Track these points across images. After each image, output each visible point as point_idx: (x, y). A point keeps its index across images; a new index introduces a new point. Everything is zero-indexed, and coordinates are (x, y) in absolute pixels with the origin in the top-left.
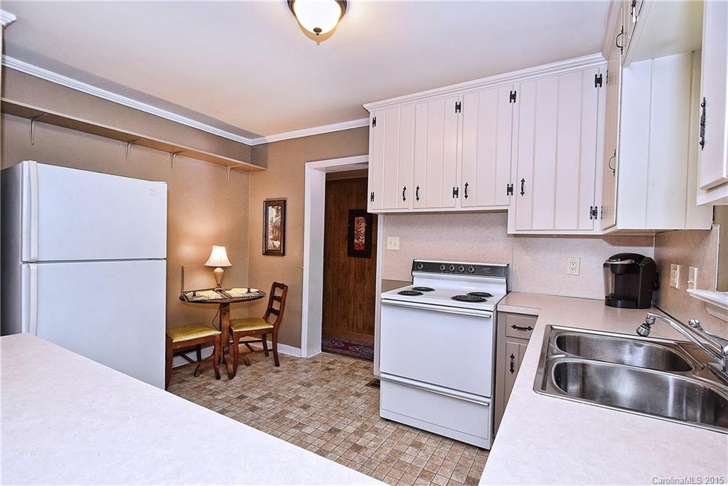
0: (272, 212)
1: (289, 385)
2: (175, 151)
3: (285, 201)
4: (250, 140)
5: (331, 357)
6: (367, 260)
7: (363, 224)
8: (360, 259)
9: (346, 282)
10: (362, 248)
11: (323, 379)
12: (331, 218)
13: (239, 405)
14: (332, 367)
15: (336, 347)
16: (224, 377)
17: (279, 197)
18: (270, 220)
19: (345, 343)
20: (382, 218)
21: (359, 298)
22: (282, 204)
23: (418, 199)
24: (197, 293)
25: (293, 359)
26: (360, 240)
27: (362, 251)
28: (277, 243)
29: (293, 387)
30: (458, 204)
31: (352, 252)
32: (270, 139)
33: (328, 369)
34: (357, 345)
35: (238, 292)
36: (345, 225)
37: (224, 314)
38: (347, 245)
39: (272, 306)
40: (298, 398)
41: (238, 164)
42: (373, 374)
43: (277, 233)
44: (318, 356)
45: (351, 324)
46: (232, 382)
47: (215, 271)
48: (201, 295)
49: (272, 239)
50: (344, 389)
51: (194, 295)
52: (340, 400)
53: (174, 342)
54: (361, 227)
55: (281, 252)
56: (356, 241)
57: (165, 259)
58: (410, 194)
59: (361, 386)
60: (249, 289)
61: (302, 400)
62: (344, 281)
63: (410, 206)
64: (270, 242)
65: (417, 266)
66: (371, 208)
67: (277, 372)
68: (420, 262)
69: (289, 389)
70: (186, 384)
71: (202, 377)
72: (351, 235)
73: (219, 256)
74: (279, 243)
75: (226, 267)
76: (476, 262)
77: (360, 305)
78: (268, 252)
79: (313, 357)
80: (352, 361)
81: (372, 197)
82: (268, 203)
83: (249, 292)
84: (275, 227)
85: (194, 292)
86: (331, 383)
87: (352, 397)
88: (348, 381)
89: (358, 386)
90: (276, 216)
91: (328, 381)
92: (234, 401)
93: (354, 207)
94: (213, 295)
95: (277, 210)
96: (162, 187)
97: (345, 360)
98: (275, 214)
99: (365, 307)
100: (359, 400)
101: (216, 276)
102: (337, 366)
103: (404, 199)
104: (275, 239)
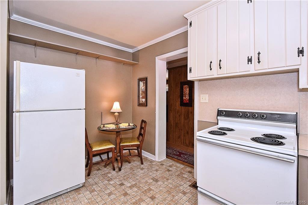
0: (141, 84)
1: (147, 179)
2: (97, 57)
3: (147, 78)
4: (132, 50)
5: (170, 162)
6: (190, 108)
7: (188, 89)
8: (186, 107)
9: (180, 119)
10: (188, 102)
11: (165, 178)
12: (172, 87)
13: (119, 190)
14: (170, 169)
15: (174, 155)
16: (117, 169)
17: (144, 76)
18: (140, 88)
19: (179, 152)
20: (197, 84)
21: (187, 128)
22: (145, 80)
23: (220, 68)
24: (105, 126)
25: (152, 161)
26: (186, 98)
27: (188, 103)
28: (144, 100)
29: (148, 181)
30: (252, 69)
31: (183, 104)
32: (140, 48)
33: (169, 170)
34: (185, 154)
35: (124, 125)
36: (178, 90)
37: (118, 136)
38: (180, 100)
39: (141, 132)
40: (150, 190)
41: (127, 61)
42: (193, 178)
43: (144, 95)
44: (164, 160)
45: (182, 142)
46: (120, 173)
47: (115, 114)
48: (107, 126)
49: (142, 98)
50: (176, 187)
51: (104, 127)
52: (173, 196)
53: (93, 150)
54: (187, 90)
55: (145, 105)
56: (184, 98)
57: (84, 109)
58: (215, 66)
59: (186, 186)
60: (129, 124)
61: (151, 192)
62: (179, 119)
63: (215, 73)
64: (141, 99)
65: (220, 113)
66: (190, 77)
67: (142, 169)
68: (222, 111)
69: (146, 182)
70: (100, 171)
71: (108, 168)
72: (182, 95)
73: (117, 107)
74: (145, 100)
75: (119, 112)
76: (266, 110)
77: (187, 132)
78: (140, 105)
79: (162, 161)
80: (182, 166)
81: (190, 70)
82: (140, 80)
83: (129, 125)
84: (143, 92)
85: (104, 125)
86: (169, 181)
87: (181, 194)
88: (178, 181)
89: (185, 185)
90: (143, 86)
91: (168, 179)
92: (118, 187)
93: (183, 80)
94: (112, 127)
95: (144, 83)
96: (82, 72)
97: (178, 165)
98: (142, 85)
99: (190, 133)
100: (185, 198)
101: (115, 116)
102: (173, 169)
103: (211, 69)
104: (143, 98)
